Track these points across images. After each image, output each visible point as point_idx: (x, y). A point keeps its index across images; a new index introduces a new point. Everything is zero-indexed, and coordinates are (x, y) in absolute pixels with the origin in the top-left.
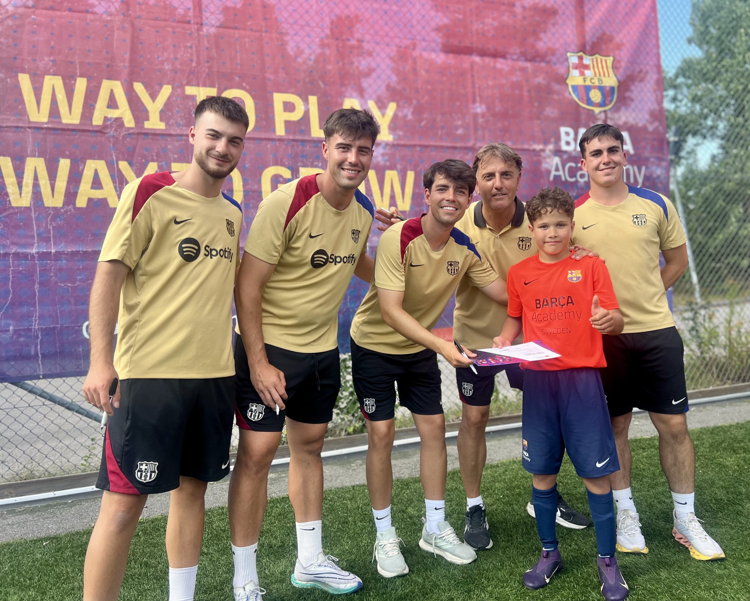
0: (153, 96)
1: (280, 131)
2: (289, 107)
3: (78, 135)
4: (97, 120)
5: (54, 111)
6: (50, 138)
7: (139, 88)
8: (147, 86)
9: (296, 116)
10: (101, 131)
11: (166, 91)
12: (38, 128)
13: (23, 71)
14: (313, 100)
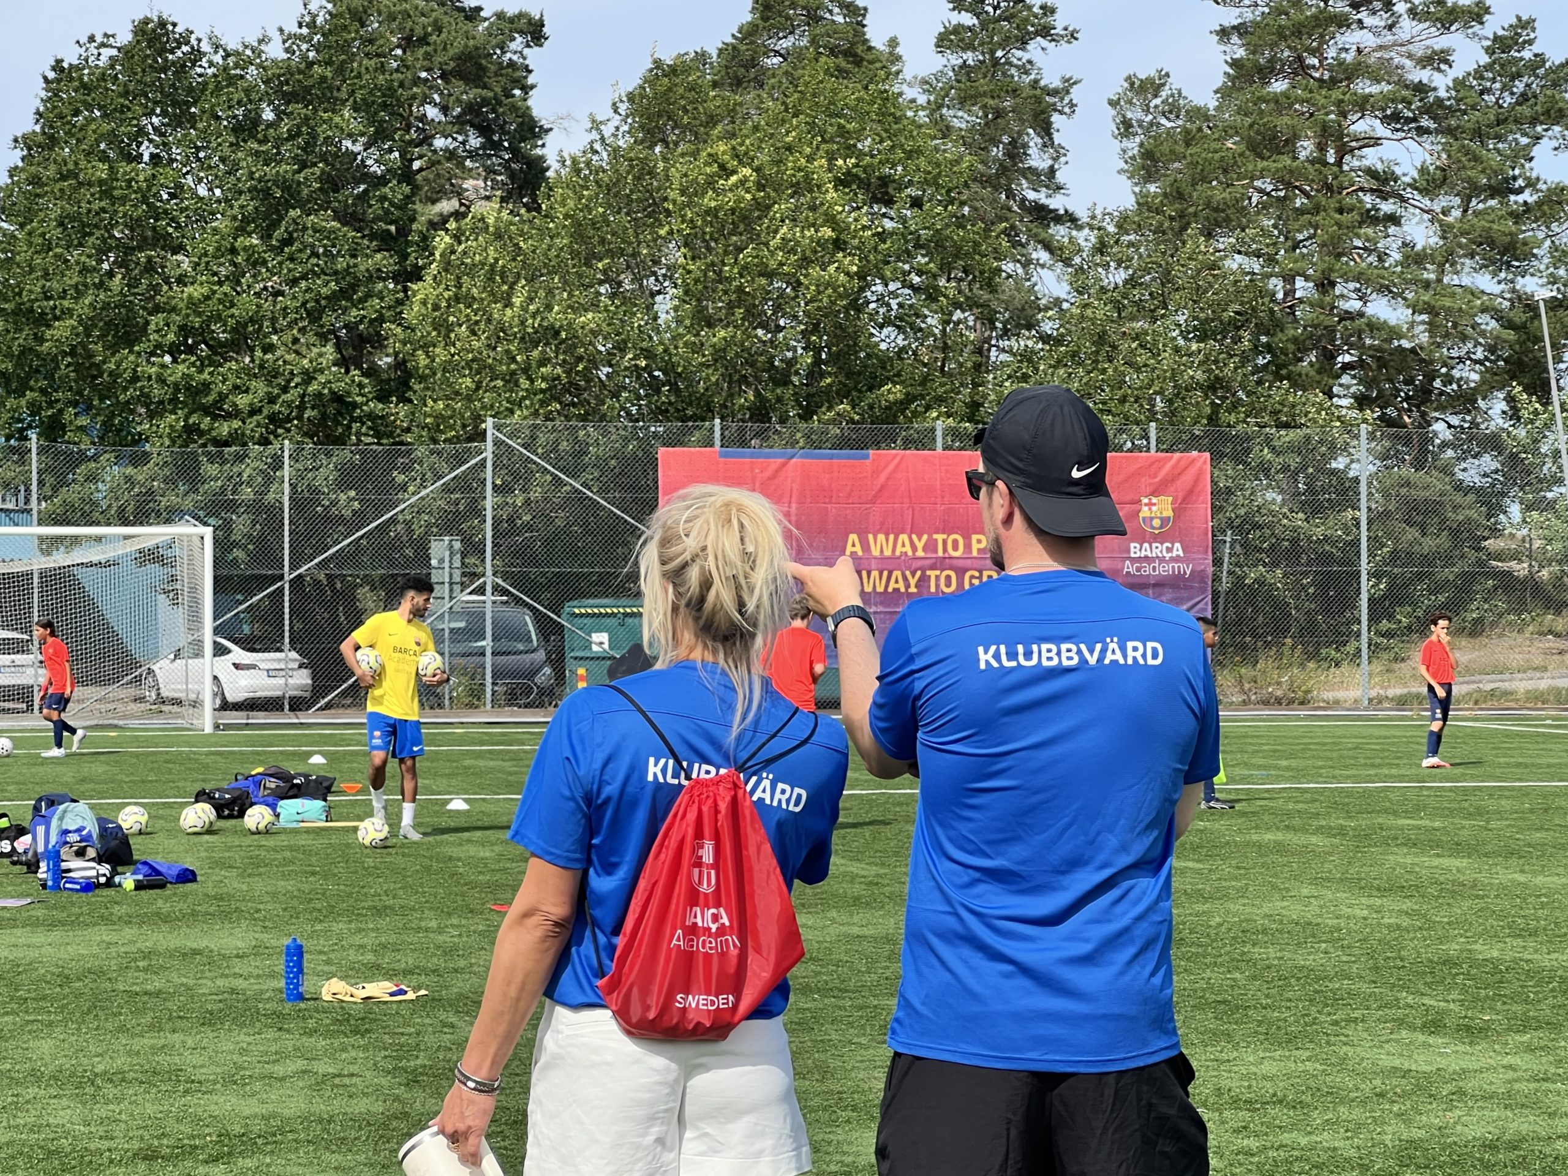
0: (920, 540)
1: (975, 553)
3: (890, 560)
4: (898, 553)
7: (914, 537)
8: (917, 536)
10: (899, 558)
11: (925, 537)
13: (870, 532)
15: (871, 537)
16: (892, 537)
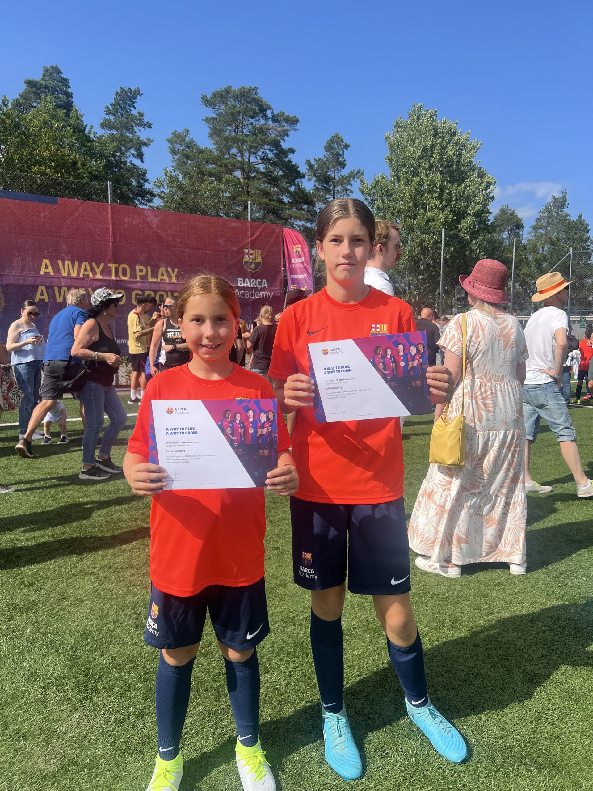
0: (98, 267)
1: (138, 279)
2: (141, 271)
3: (75, 280)
4: (81, 275)
5: (69, 272)
6: (68, 280)
7: (94, 264)
8: (96, 264)
9: (144, 273)
10: (83, 279)
11: (102, 265)
12: (64, 278)
13: (59, 259)
14: (149, 268)
15: (60, 263)
16: (76, 263)
